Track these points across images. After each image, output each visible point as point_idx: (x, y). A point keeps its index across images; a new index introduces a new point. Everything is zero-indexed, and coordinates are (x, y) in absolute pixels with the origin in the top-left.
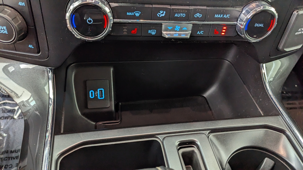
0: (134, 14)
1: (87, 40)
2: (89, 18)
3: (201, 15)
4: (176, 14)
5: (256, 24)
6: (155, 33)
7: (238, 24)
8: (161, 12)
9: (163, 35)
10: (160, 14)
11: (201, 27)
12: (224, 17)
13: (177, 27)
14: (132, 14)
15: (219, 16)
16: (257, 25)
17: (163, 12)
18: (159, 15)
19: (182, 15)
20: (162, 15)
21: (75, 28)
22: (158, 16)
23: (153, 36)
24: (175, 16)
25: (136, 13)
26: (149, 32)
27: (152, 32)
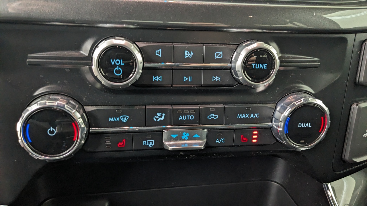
0: (120, 119)
1: (48, 160)
2: (50, 128)
3: (217, 116)
4: (181, 116)
5: (299, 124)
6: (153, 144)
7: (273, 125)
8: (159, 115)
9: (164, 147)
10: (158, 117)
11: (220, 132)
12: (251, 116)
13: (184, 134)
14: (116, 119)
15: (243, 117)
16: (301, 125)
17: (161, 114)
18: (155, 118)
19: (189, 117)
20: (160, 119)
21: (30, 143)
22: (155, 120)
23: (151, 149)
24: (180, 118)
25: (123, 118)
26: (144, 143)
27: (149, 143)
